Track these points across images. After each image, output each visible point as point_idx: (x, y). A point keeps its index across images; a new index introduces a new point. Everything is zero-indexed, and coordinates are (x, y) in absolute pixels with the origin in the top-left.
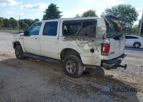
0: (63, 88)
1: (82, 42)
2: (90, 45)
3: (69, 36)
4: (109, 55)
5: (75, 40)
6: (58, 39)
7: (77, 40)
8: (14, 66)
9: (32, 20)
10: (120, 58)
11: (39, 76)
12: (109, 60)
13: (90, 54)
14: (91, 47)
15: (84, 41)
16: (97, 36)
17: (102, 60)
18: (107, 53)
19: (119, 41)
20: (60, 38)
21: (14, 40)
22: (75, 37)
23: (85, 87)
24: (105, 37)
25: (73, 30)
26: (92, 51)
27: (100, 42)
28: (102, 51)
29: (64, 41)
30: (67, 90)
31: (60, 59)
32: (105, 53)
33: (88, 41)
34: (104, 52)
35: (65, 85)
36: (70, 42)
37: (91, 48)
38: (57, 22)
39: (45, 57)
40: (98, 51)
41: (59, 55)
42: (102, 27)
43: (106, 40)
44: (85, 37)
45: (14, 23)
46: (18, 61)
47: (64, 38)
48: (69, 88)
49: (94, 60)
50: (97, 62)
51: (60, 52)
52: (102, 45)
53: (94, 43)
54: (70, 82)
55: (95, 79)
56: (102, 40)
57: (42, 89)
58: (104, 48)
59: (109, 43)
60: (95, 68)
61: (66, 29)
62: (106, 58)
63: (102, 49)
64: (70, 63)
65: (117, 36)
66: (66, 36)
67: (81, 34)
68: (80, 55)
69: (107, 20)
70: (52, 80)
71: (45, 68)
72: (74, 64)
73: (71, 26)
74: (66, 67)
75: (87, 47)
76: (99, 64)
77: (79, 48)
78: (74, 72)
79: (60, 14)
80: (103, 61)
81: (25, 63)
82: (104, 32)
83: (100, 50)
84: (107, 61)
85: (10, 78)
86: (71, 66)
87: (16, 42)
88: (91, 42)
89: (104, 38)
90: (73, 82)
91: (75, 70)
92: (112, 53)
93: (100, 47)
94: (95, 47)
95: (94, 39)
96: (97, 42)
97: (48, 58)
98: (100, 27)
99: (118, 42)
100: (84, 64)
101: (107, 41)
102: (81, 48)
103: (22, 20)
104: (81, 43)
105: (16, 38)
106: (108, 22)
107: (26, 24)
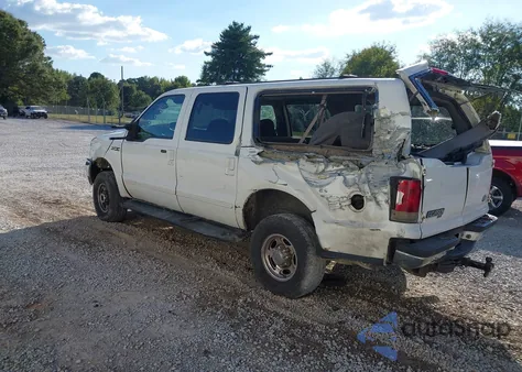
0: (242, 330)
1: (322, 167)
2: (351, 182)
3: (275, 146)
4: (420, 220)
5: (296, 160)
6: (237, 154)
7: (302, 161)
8: (84, 242)
9: (163, 80)
10: (467, 233)
11: (164, 282)
12: (421, 240)
13: (350, 213)
14: (352, 189)
15: (326, 166)
16: (376, 149)
17: (392, 239)
18: (413, 214)
19: (465, 168)
20: (243, 152)
21: (93, 153)
22: (296, 151)
23: (320, 334)
24: (406, 152)
25: (298, 121)
26: (357, 202)
27: (386, 170)
28: (393, 206)
29: (256, 162)
30: (254, 338)
31: (242, 225)
32: (404, 214)
33: (342, 167)
34: (401, 208)
35: (249, 320)
36: (279, 167)
37: (354, 191)
38: (235, 96)
39: (191, 216)
40: (378, 203)
41: (240, 211)
42: (393, 115)
43: (410, 164)
44: (332, 152)
45: (103, 90)
46: (101, 225)
47: (258, 151)
48: (263, 332)
49: (364, 237)
50: (374, 246)
51: (242, 202)
52: (395, 183)
53: (363, 176)
54: (269, 312)
55: (365, 304)
56: (394, 162)
57: (165, 328)
58: (400, 195)
59: (419, 177)
60: (365, 266)
61: (274, 119)
62: (407, 231)
63: (393, 197)
64: (278, 241)
65: (461, 150)
66: (266, 146)
67: (319, 140)
68: (313, 214)
69: (414, 90)
70: (207, 300)
71: (189, 256)
72: (291, 247)
73: (291, 108)
74: (263, 255)
75: (338, 189)
76: (381, 253)
77: (309, 189)
78: (289, 277)
79: (262, 61)
80: (395, 243)
81: (122, 234)
82: (402, 135)
83: (387, 202)
84: (412, 241)
85: (66, 284)
86: (281, 255)
87: (98, 159)
88: (353, 169)
89: (403, 158)
90: (278, 310)
91: (293, 269)
92: (430, 214)
93: (387, 189)
94: (366, 191)
95: (364, 160)
96: (375, 169)
97: (201, 220)
98: (389, 114)
99: (458, 171)
100: (326, 251)
101: (412, 168)
102: (318, 189)
103: (129, 81)
104: (316, 174)
105: (97, 146)
106: (419, 97)
107: (144, 96)
